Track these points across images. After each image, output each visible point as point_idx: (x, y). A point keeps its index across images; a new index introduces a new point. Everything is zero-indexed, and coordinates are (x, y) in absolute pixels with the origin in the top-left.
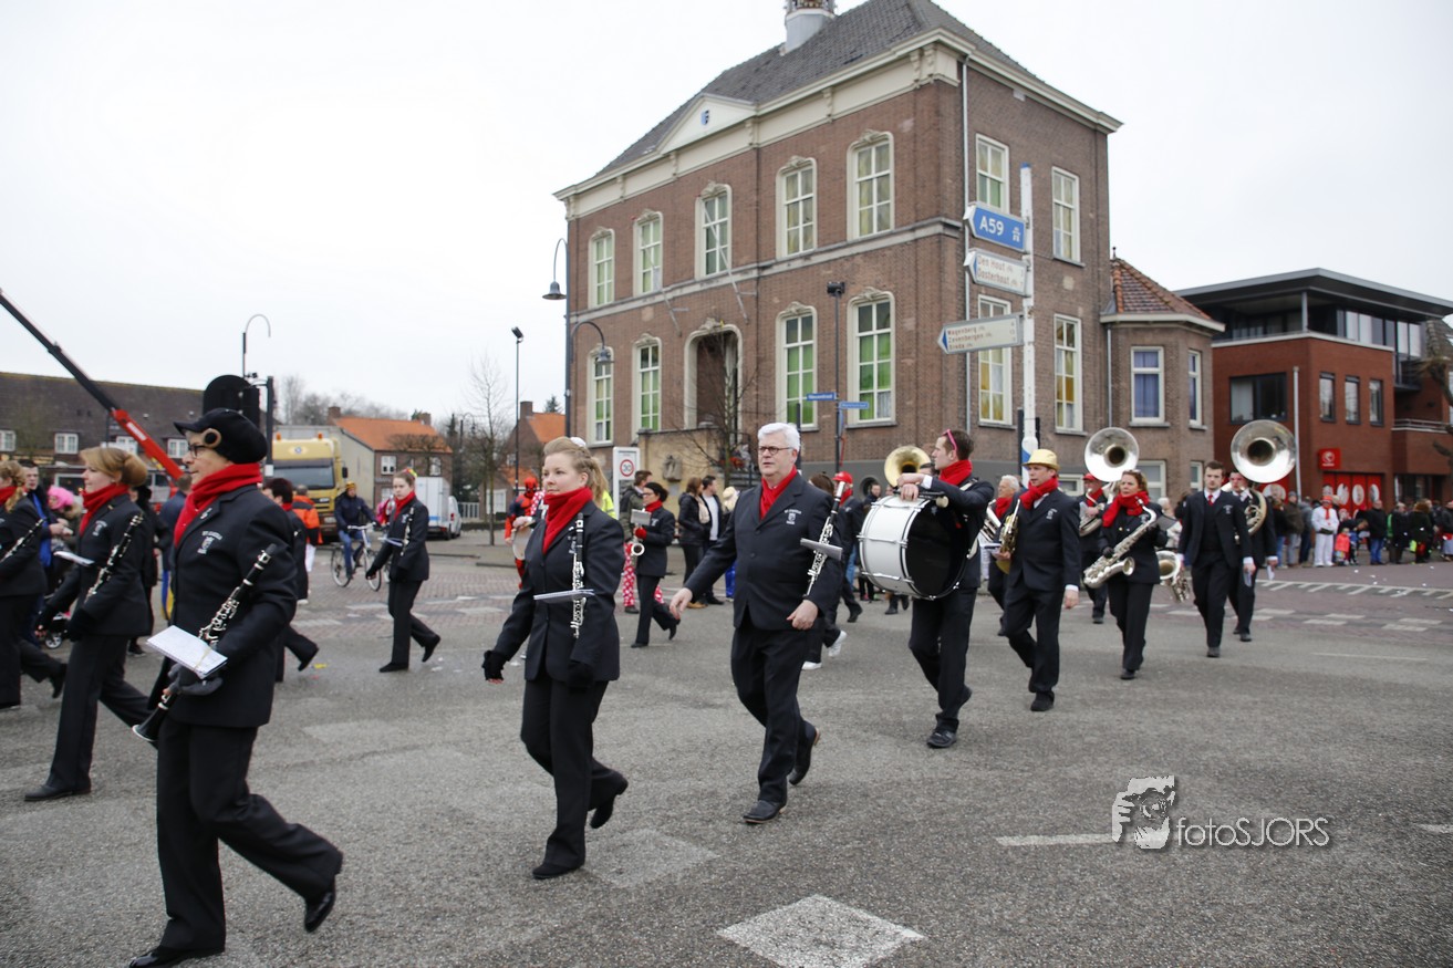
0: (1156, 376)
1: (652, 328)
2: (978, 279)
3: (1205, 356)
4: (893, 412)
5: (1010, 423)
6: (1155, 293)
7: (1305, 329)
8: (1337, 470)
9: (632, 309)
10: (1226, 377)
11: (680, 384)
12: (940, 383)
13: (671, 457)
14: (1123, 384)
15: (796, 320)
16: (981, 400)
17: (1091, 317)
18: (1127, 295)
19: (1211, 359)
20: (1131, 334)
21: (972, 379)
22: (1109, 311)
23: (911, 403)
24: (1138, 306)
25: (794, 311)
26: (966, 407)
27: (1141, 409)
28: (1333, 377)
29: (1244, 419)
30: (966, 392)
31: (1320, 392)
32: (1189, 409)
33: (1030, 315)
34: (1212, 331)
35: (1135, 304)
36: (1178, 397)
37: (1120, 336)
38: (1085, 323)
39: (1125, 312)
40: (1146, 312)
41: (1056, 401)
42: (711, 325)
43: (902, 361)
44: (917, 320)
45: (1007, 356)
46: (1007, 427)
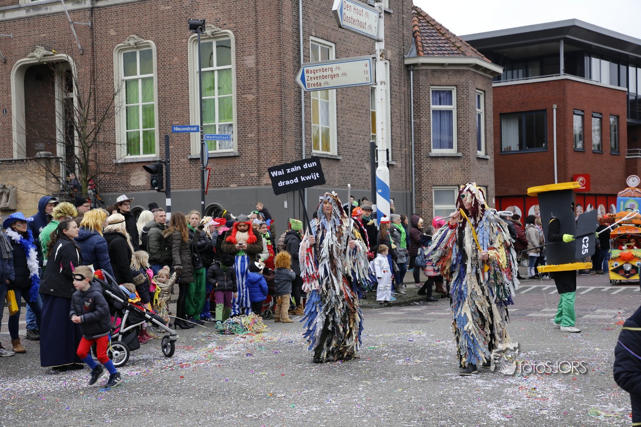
0: (450, 112)
2: (344, 23)
3: (486, 96)
4: (235, 143)
5: (336, 154)
6: (448, 39)
7: (562, 72)
8: (587, 192)
10: (501, 116)
11: (7, 111)
12: (281, 117)
14: (424, 119)
15: (135, 53)
16: (313, 132)
17: (397, 59)
18: (425, 40)
19: (492, 97)
20: (430, 75)
21: (306, 114)
22: (411, 54)
23: (253, 135)
24: (436, 50)
25: (132, 44)
26: (302, 140)
27: (439, 142)
28: (582, 113)
29: (512, 149)
30: (301, 126)
31: (573, 126)
32: (476, 141)
33: (381, 58)
34: (493, 73)
35: (433, 48)
36: (468, 131)
37: (420, 77)
38: (392, 65)
39: (425, 55)
40: (442, 56)
41: (372, 134)
42: (41, 54)
43: (243, 96)
44: (257, 58)
45: (333, 94)
46: (334, 158)
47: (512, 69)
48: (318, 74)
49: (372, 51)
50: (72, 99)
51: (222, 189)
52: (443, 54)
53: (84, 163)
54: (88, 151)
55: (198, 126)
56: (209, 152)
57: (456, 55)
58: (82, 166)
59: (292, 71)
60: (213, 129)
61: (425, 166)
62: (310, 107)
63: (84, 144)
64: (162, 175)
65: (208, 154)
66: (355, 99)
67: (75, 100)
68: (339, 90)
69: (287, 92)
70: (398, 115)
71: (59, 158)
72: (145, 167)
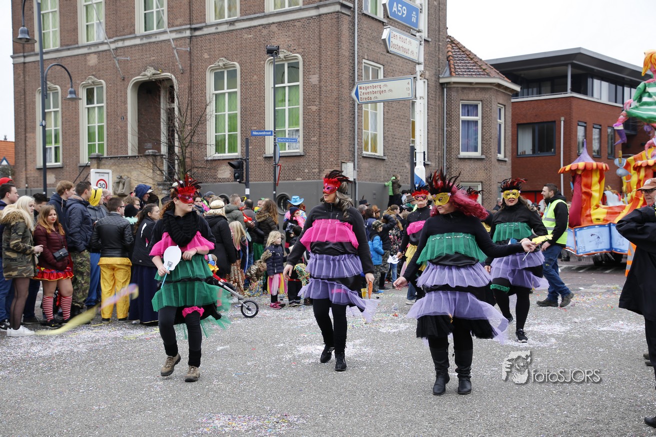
0: (476, 122)
1: (97, 72)
2: (391, 49)
3: (506, 109)
4: (301, 144)
5: (382, 155)
6: (476, 62)
7: (569, 90)
9: (78, 55)
10: (519, 126)
11: (124, 118)
12: (338, 124)
13: (121, 177)
14: (454, 128)
15: (224, 72)
16: (364, 137)
17: (433, 79)
18: (457, 63)
19: (511, 110)
20: (460, 91)
21: (358, 122)
22: (446, 74)
23: (315, 139)
24: (465, 72)
25: (221, 65)
26: (355, 143)
27: (466, 146)
28: (585, 125)
29: (527, 153)
30: (354, 131)
31: (577, 135)
32: (497, 146)
33: (421, 78)
34: (512, 90)
35: (463, 70)
36: (491, 138)
37: (452, 93)
38: (429, 83)
39: (457, 76)
40: (471, 76)
41: (411, 139)
42: (151, 73)
43: (308, 107)
44: (320, 76)
45: (380, 106)
46: (380, 158)
47: (528, 88)
48: (369, 90)
49: (413, 72)
50: (174, 108)
51: (290, 182)
52: (472, 74)
53: (182, 160)
54: (185, 150)
55: (272, 131)
56: (280, 152)
57: (482, 76)
58: (180, 162)
59: (348, 87)
60: (283, 133)
61: (456, 165)
62: (362, 117)
63: (183, 145)
64: (243, 170)
65: (280, 153)
66: (398, 110)
67: (176, 109)
68: (386, 103)
69: (343, 104)
70: (433, 123)
71: (163, 155)
72: (230, 164)
